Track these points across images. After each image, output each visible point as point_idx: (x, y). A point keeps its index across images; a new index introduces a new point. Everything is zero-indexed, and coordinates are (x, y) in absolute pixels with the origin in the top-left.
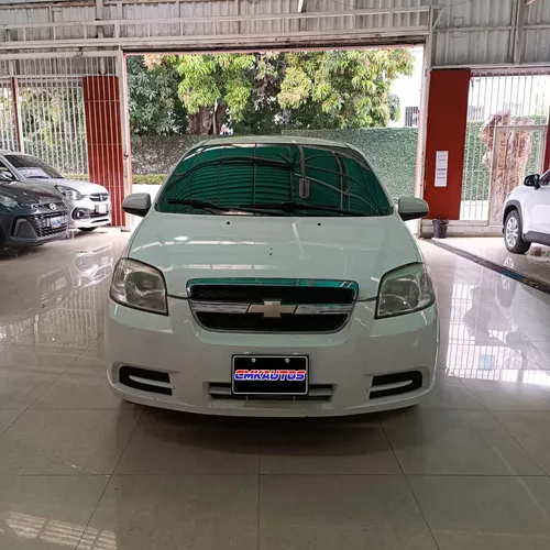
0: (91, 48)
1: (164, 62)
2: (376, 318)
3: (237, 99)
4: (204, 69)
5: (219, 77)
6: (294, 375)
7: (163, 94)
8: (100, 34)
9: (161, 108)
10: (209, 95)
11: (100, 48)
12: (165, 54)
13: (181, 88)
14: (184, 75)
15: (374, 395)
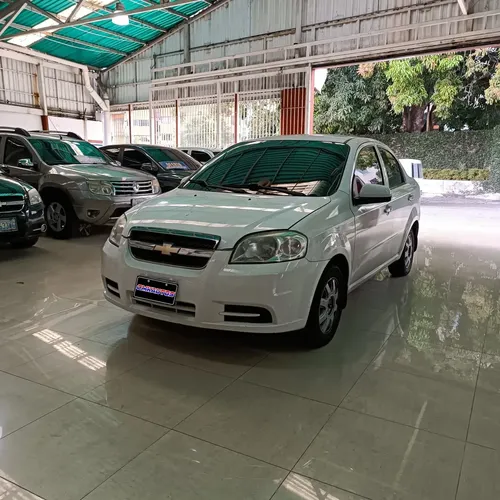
0: (290, 67)
1: (376, 69)
2: (230, 263)
3: (444, 98)
4: (411, 72)
5: (428, 80)
6: (169, 294)
7: (377, 97)
8: (297, 55)
9: (375, 109)
10: (416, 95)
11: (297, 66)
12: (376, 62)
13: (389, 90)
14: (391, 79)
15: (227, 319)
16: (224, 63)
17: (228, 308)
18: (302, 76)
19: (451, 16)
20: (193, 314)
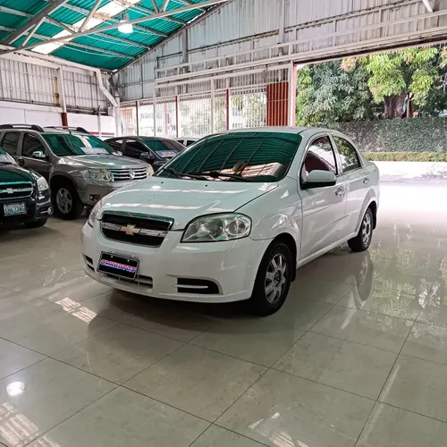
0: (275, 64)
2: (181, 242)
3: (421, 87)
4: (389, 65)
5: (407, 71)
6: (130, 269)
7: (360, 88)
8: (280, 53)
9: (359, 99)
10: (395, 86)
11: (280, 63)
13: (370, 82)
14: (371, 72)
16: (217, 62)
17: (181, 281)
18: (285, 72)
19: (419, 14)
20: (151, 286)
